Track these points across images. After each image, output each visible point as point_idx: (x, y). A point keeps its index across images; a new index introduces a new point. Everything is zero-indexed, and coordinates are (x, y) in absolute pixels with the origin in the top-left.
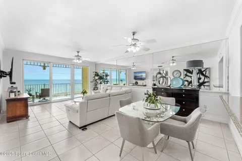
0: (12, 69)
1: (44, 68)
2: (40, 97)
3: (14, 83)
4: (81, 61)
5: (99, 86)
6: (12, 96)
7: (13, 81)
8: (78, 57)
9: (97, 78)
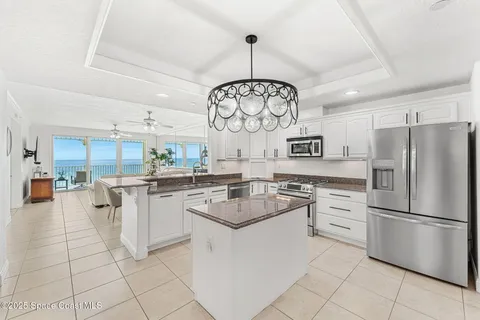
2: (76, 182)
3: (40, 163)
6: (37, 176)
7: (38, 161)
9: (154, 156)
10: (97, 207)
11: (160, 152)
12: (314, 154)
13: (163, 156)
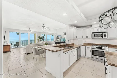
0: (5, 35)
1: (18, 34)
2: (16, 45)
3: (6, 40)
4: (30, 32)
5: (40, 41)
6: (5, 44)
7: (5, 39)
8: (29, 30)
9: (39, 38)
10: (26, 54)
11: (41, 37)
12: (104, 37)
13: (41, 38)
